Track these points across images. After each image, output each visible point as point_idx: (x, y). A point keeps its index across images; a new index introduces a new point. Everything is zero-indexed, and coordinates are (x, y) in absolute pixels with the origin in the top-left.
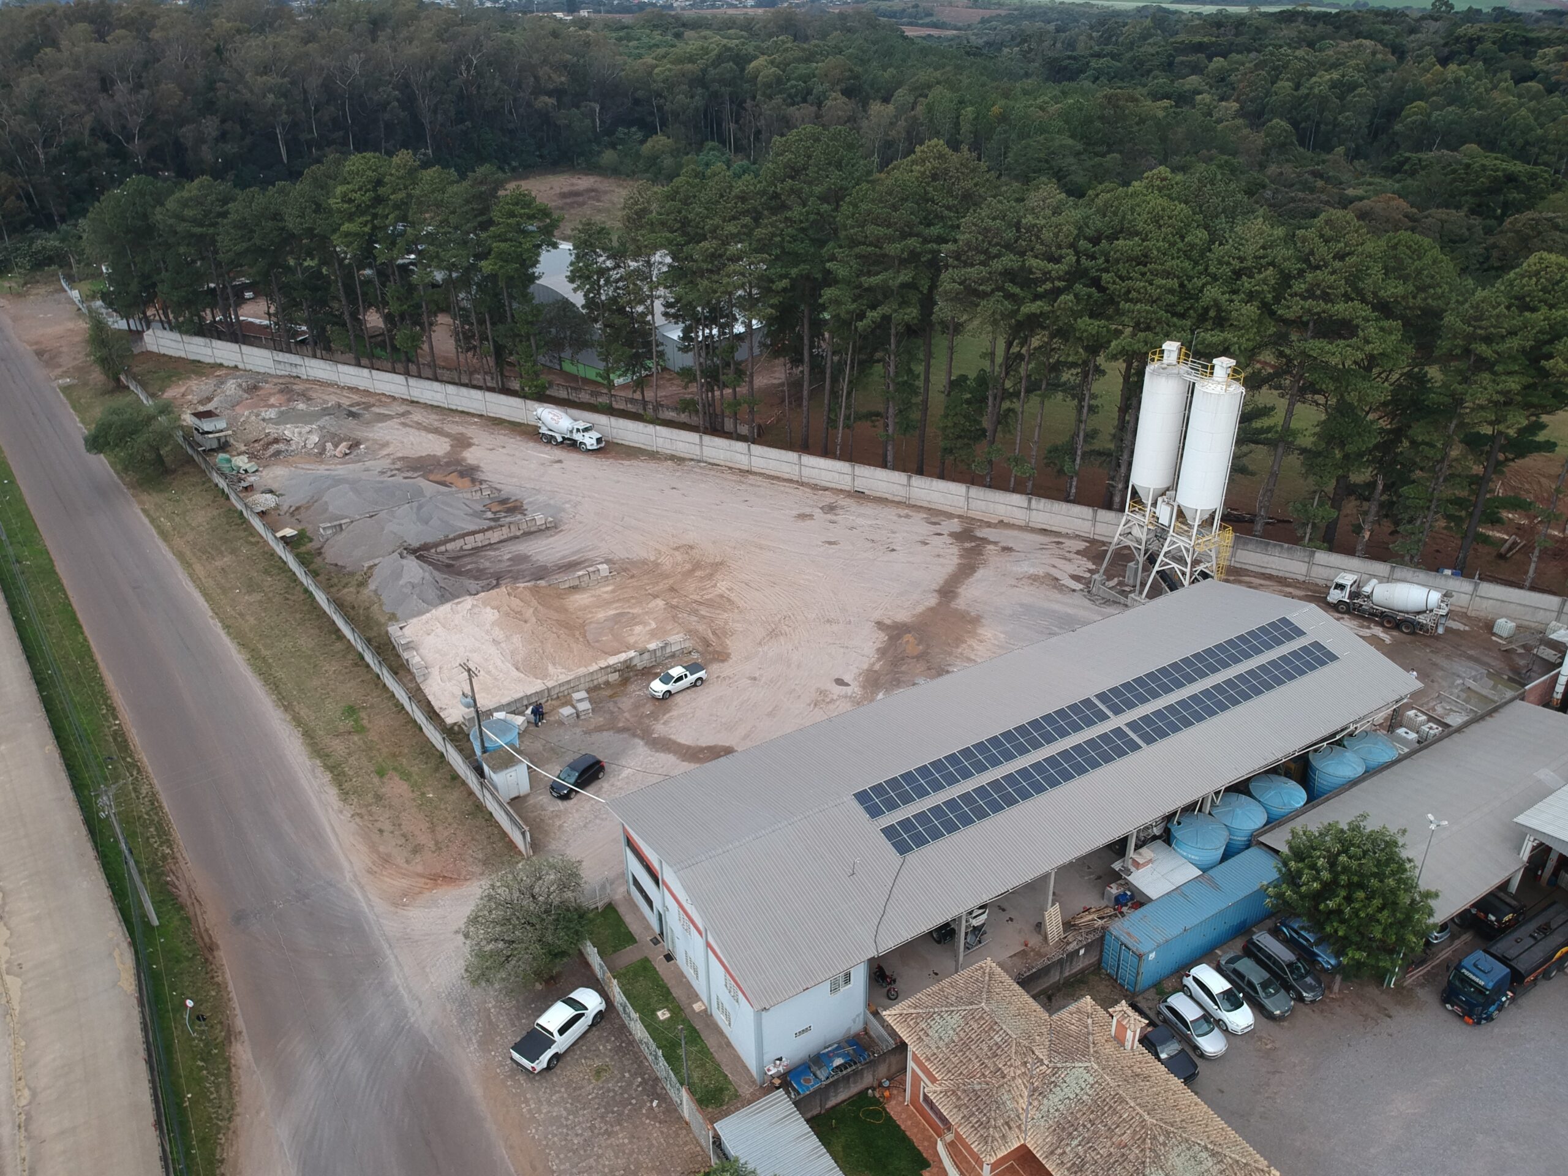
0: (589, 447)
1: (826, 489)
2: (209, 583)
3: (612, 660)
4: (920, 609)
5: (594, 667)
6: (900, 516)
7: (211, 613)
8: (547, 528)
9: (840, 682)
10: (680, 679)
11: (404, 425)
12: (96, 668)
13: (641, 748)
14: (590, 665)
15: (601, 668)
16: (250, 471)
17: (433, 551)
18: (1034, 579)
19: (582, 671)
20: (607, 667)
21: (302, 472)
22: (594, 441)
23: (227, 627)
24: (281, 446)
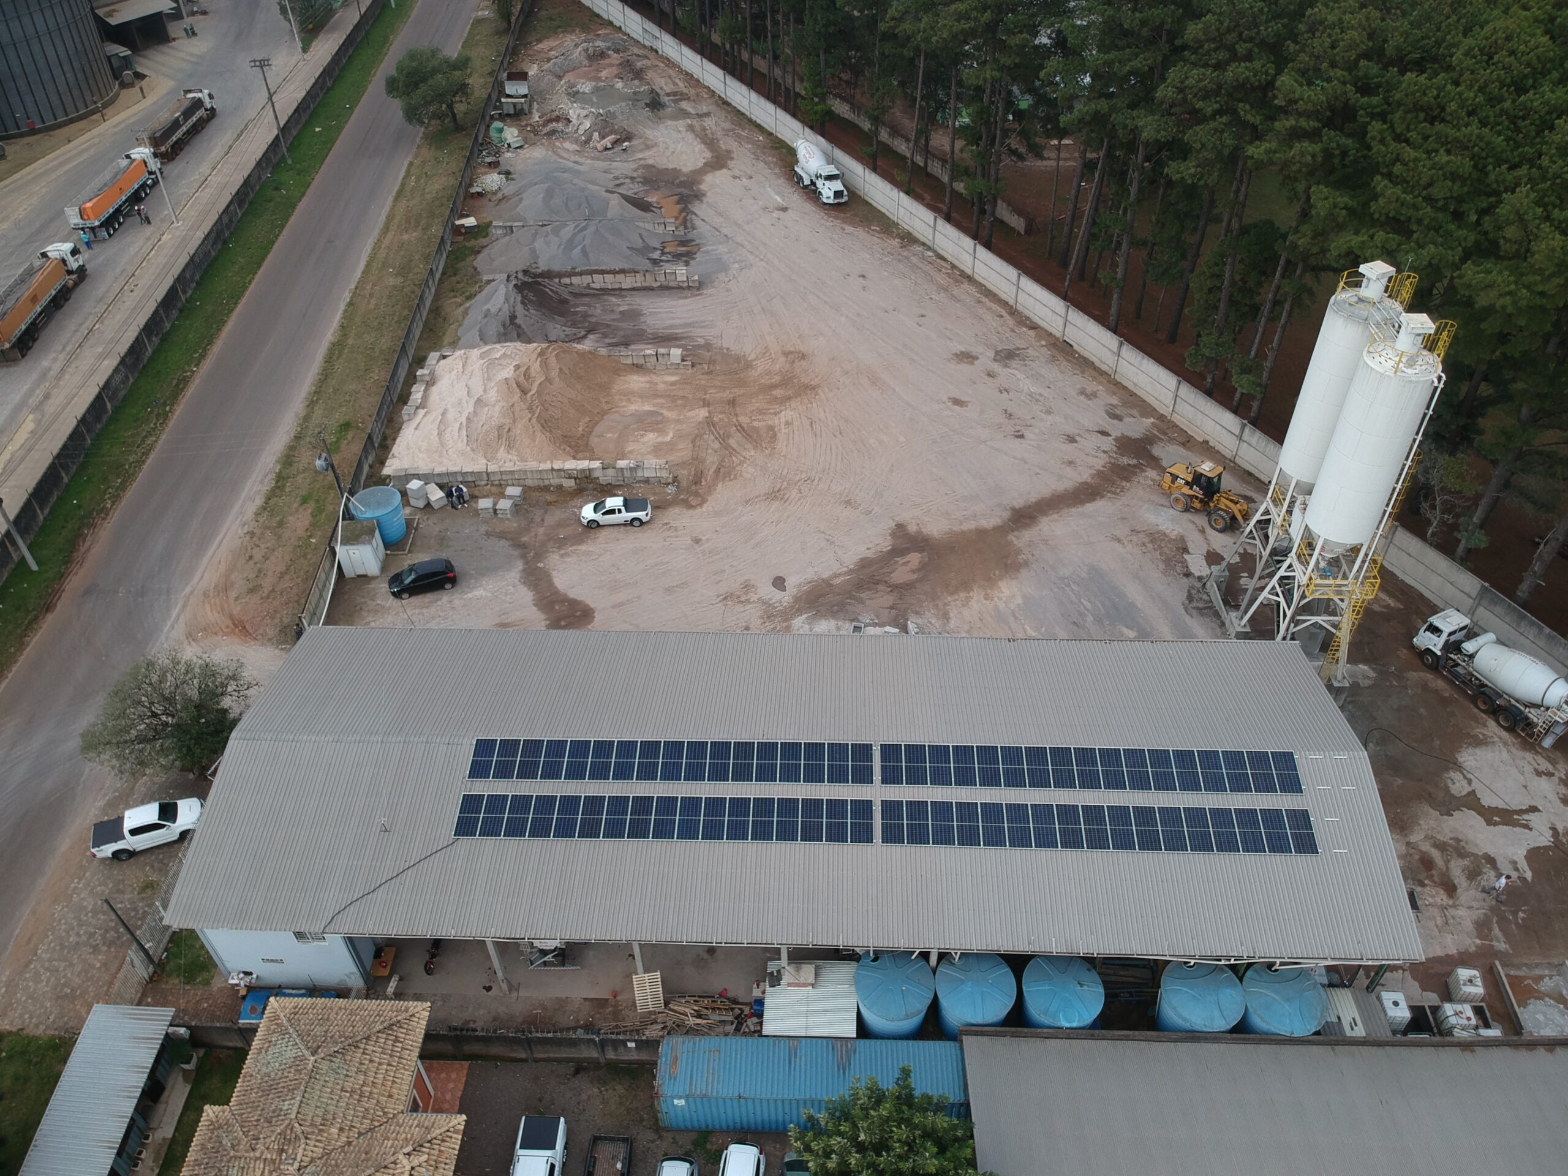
0: (825, 201)
1: (1034, 327)
2: (382, 254)
3: (571, 465)
4: (966, 527)
5: (547, 466)
6: (1082, 392)
7: (353, 287)
8: (689, 287)
9: (779, 583)
10: (611, 512)
11: (691, 128)
12: (231, 311)
13: (514, 574)
14: (545, 461)
15: (553, 469)
16: (514, 146)
17: (557, 280)
18: (1156, 538)
19: (532, 465)
20: (559, 470)
21: (555, 157)
22: (832, 195)
23: (351, 304)
24: (560, 126)
